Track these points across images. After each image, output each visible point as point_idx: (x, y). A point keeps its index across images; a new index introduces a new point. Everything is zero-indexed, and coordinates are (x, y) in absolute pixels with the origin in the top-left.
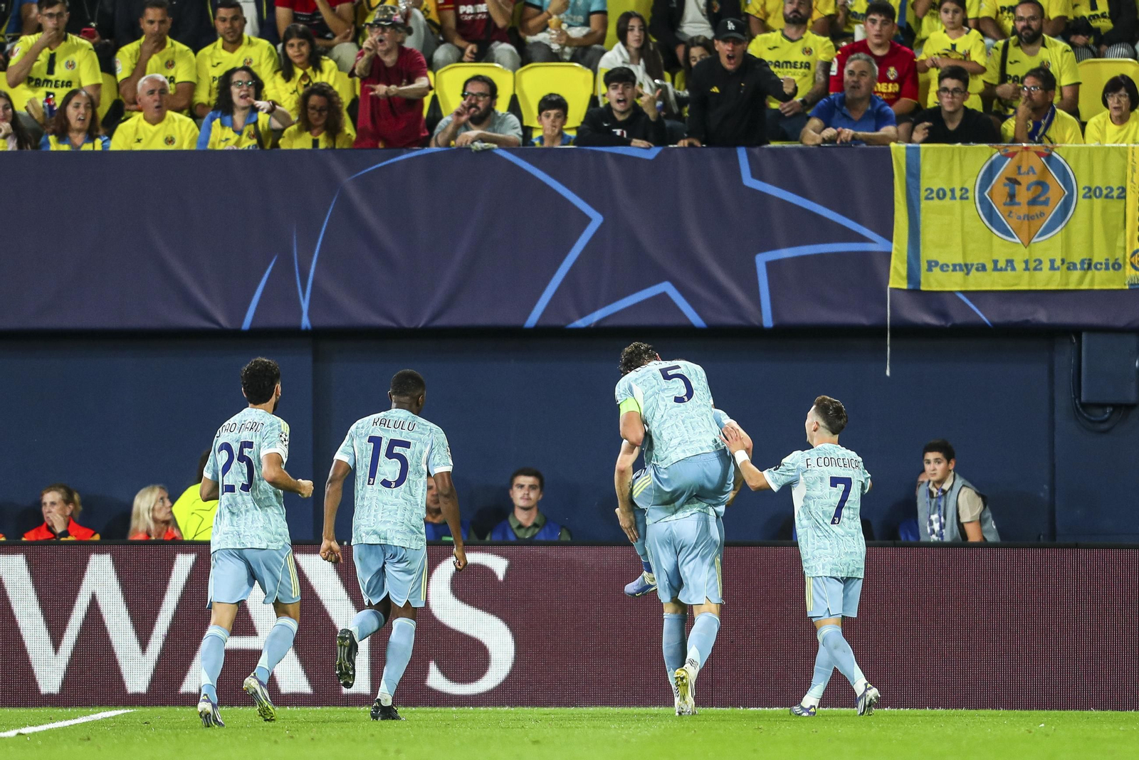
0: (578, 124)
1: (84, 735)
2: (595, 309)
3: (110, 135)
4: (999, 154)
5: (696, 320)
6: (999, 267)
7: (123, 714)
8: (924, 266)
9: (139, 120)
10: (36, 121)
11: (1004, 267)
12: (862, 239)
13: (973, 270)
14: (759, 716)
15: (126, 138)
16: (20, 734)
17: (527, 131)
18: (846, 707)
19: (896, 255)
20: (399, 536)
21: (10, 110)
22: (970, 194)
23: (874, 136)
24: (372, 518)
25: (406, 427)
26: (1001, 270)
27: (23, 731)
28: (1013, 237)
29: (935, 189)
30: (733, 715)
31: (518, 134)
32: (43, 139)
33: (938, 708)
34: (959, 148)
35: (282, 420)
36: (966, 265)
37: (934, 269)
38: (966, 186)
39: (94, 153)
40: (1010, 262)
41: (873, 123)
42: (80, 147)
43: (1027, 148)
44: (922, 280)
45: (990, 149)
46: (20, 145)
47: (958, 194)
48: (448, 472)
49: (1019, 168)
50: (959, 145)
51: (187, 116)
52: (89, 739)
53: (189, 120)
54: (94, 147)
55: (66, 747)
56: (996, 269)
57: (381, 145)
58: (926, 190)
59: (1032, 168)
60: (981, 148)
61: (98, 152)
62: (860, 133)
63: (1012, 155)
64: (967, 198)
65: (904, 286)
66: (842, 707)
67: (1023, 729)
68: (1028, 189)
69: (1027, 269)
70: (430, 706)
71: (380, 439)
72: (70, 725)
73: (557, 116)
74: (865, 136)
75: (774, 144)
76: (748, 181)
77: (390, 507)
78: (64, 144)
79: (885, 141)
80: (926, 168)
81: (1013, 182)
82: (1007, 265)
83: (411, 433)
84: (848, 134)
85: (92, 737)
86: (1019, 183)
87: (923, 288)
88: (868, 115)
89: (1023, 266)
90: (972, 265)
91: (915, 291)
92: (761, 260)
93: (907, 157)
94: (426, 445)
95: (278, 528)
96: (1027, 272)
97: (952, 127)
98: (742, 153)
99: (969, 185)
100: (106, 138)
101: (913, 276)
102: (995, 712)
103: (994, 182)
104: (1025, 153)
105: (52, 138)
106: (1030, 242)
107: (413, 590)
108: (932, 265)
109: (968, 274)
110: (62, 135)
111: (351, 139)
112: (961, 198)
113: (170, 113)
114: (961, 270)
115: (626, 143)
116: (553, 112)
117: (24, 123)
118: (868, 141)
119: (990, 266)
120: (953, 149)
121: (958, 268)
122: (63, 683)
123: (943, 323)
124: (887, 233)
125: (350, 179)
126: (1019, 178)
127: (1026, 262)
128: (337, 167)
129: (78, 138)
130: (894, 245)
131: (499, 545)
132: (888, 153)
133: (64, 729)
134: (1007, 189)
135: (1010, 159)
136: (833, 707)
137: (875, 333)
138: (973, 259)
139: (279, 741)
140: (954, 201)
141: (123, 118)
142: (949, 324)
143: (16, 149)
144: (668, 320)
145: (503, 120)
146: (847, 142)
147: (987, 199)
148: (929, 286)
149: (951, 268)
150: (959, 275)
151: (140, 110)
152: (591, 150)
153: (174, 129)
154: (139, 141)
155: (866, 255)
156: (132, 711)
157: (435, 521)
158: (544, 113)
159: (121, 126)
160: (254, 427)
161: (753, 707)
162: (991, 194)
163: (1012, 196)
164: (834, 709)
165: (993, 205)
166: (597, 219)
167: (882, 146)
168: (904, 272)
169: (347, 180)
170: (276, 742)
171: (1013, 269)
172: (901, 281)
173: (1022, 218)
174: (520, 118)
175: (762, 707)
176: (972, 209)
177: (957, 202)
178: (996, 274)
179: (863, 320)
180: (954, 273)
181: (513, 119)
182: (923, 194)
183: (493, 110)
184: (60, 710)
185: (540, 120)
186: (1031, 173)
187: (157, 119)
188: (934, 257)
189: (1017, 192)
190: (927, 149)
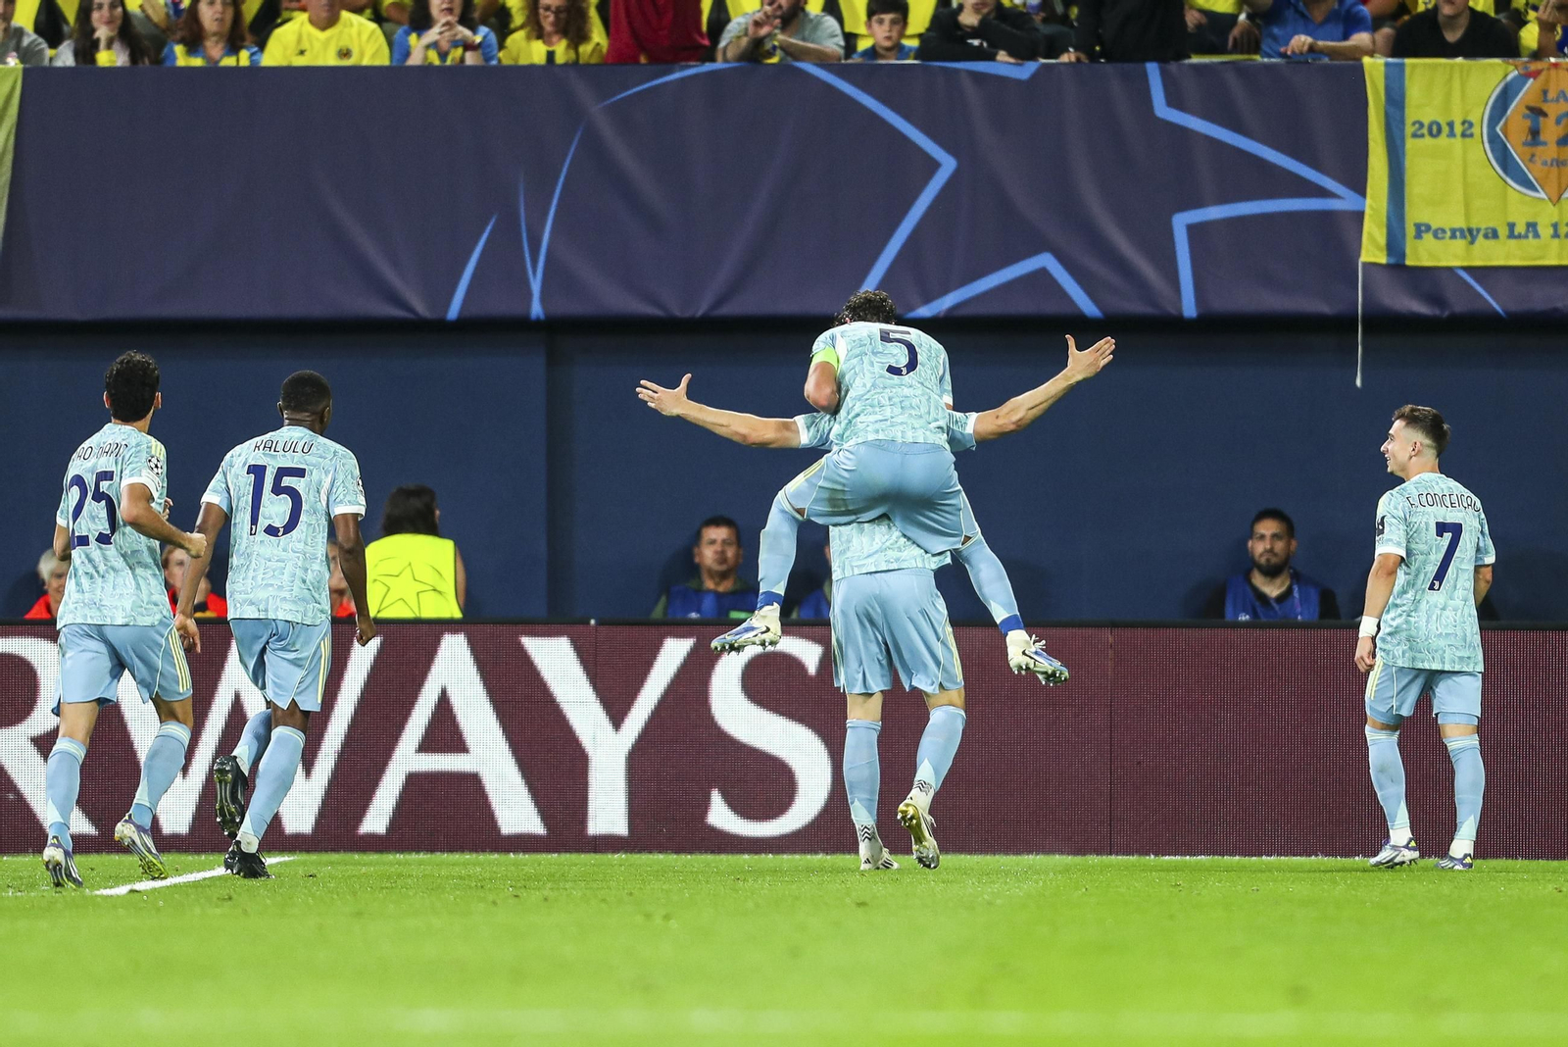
0: (922, 30)
1: (224, 893)
2: (945, 291)
3: (262, 45)
4: (1516, 72)
5: (1088, 307)
6: (1516, 233)
7: (278, 863)
8: (1410, 231)
9: (302, 24)
10: (156, 25)
11: (1523, 233)
12: (1323, 193)
13: (1480, 238)
14: (1176, 869)
15: (285, 49)
16: (132, 891)
17: (850, 39)
18: (1300, 855)
19: (1371, 216)
20: (288, 606)
21: (120, 9)
22: (1476, 130)
23: (1340, 47)
24: (250, 581)
25: (299, 449)
26: (1519, 237)
27: (138, 886)
28: (1536, 190)
29: (1426, 122)
30: (1140, 866)
31: (837, 45)
32: (166, 50)
33: (1430, 857)
34: (1461, 66)
35: (153, 440)
36: (1470, 230)
37: (1425, 236)
38: (1469, 118)
39: (237, 69)
40: (1532, 226)
41: (1340, 29)
42: (218, 62)
43: (1556, 65)
44: (1408, 251)
45: (1504, 66)
46: (134, 58)
47: (1458, 129)
48: (355, 516)
49: (1545, 92)
50: (1460, 60)
51: (370, 20)
52: (230, 898)
53: (373, 26)
54: (238, 60)
55: (197, 910)
56: (1512, 235)
57: (643, 60)
58: (1414, 124)
59: (1563, 92)
60: (1491, 65)
61: (244, 68)
62: (1321, 43)
63: (1535, 74)
64: (1471, 135)
65: (1383, 259)
66: (1294, 855)
67: (1550, 887)
68: (1558, 122)
69: (1556, 235)
70: (713, 852)
71: (263, 468)
72: (205, 879)
73: (893, 22)
74: (1328, 47)
75: (1195, 60)
76: (1162, 110)
77: (273, 564)
78: (196, 57)
79: (1358, 53)
80: (1414, 92)
81: (1536, 112)
82: (1528, 230)
83: (307, 457)
84: (1304, 44)
85: (235, 896)
86: (1545, 115)
87: (1409, 262)
88: (1332, 17)
89: (1551, 231)
90: (1478, 230)
91: (1397, 267)
92: (1181, 222)
93: (1387, 77)
94: (327, 473)
95: (152, 594)
96: (1556, 241)
97: (1452, 36)
98: (1153, 69)
99: (1474, 118)
100: (256, 49)
101: (1395, 245)
102: (1510, 863)
103: (1509, 112)
104: (1553, 72)
105: (179, 49)
106: (1559, 198)
107: (303, 686)
108: (1421, 230)
109: (1472, 242)
110: (194, 44)
111: (601, 51)
112: (1464, 135)
113: (345, 15)
114: (1463, 236)
115: (991, 57)
116: (888, 17)
117: (140, 28)
118: (1332, 53)
119: (1503, 232)
120: (1452, 66)
121: (1458, 234)
122: (195, 818)
123: (1437, 312)
124: (1359, 186)
125: (602, 105)
126: (1545, 108)
127: (1555, 226)
128: (582, 91)
129: (214, 48)
130: (1369, 201)
131: (809, 625)
132: (1359, 72)
133: (196, 885)
134: (1528, 123)
135: (1531, 80)
136: (1281, 855)
137: (1341, 325)
138: (1480, 222)
139: (498, 901)
140: (1453, 140)
141: (279, 21)
142: (1447, 314)
143: (128, 64)
144: (1050, 308)
145: (817, 24)
146: (1301, 53)
147: (1499, 136)
148: (1418, 259)
149: (1449, 234)
150: (1460, 244)
151: (304, 9)
152: (939, 67)
153: (350, 36)
154: (302, 52)
155: (1327, 216)
156: (292, 858)
157: (721, 589)
158: (875, 18)
159: (278, 32)
160: (116, 450)
161: (1169, 855)
162: (1505, 130)
163: (1535, 133)
164: (1283, 858)
165: (1508, 145)
166: (948, 165)
167: (1351, 62)
168: (1382, 240)
169: (596, 110)
170: (494, 903)
171: (1537, 235)
172: (1377, 252)
173: (1549, 163)
174: (840, 20)
175: (1181, 855)
176: (1478, 151)
177: (1458, 141)
178: (1513, 242)
179: (1324, 308)
180: (1454, 241)
181: (831, 22)
182: (1409, 129)
183: (803, 10)
184: (190, 858)
185: (869, 24)
186: (1561, 100)
187: (328, 22)
188: (1423, 218)
189: (1541, 125)
190: (1414, 66)
